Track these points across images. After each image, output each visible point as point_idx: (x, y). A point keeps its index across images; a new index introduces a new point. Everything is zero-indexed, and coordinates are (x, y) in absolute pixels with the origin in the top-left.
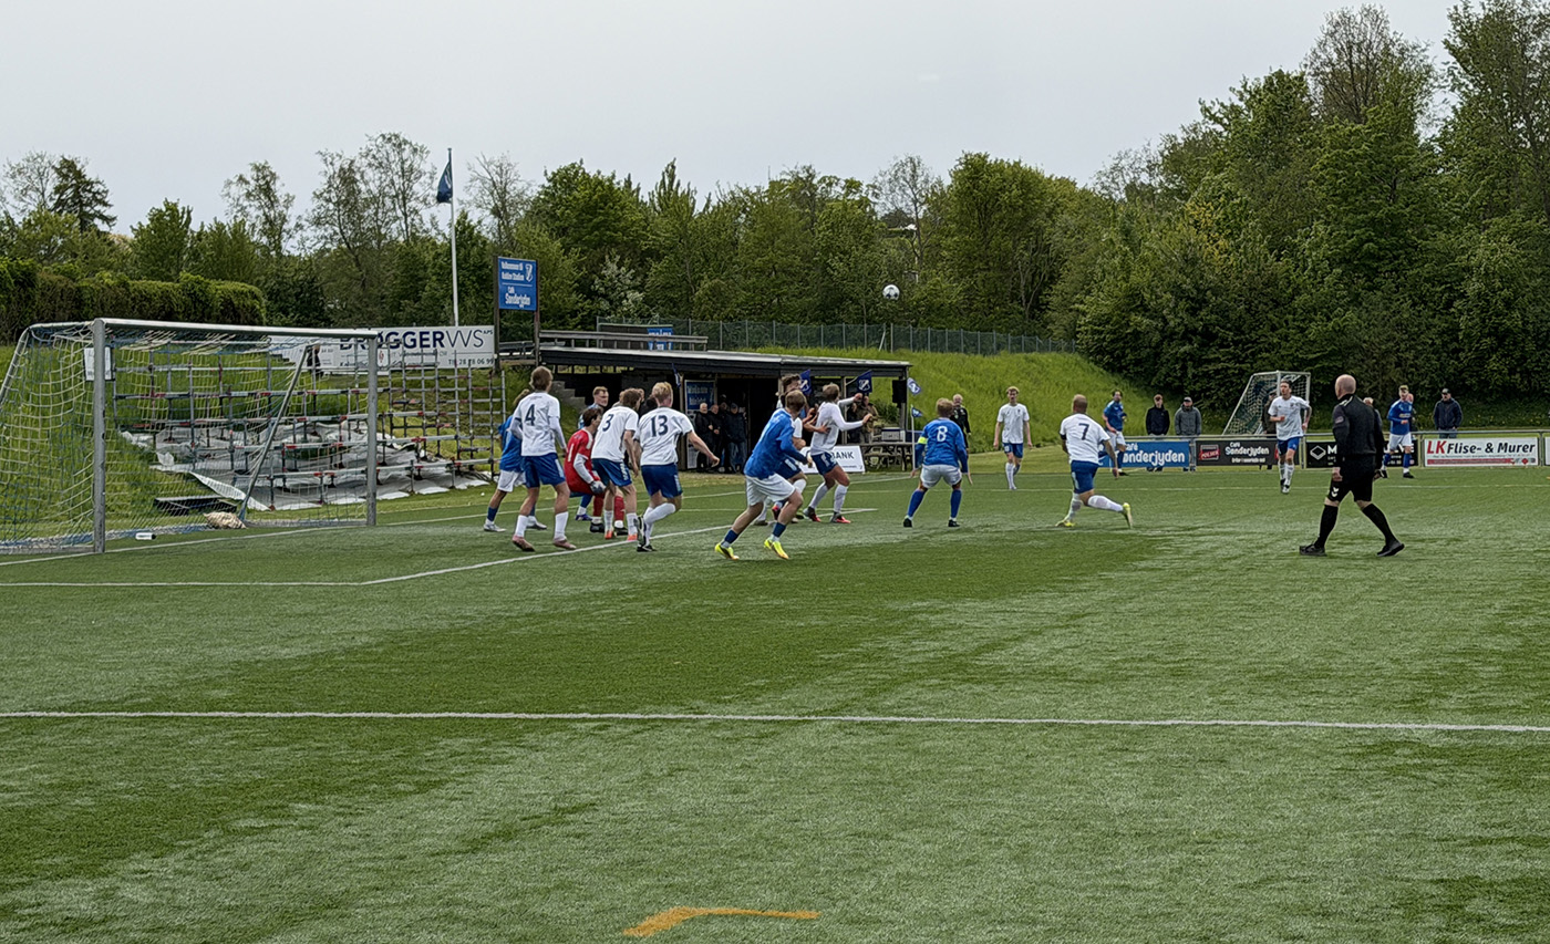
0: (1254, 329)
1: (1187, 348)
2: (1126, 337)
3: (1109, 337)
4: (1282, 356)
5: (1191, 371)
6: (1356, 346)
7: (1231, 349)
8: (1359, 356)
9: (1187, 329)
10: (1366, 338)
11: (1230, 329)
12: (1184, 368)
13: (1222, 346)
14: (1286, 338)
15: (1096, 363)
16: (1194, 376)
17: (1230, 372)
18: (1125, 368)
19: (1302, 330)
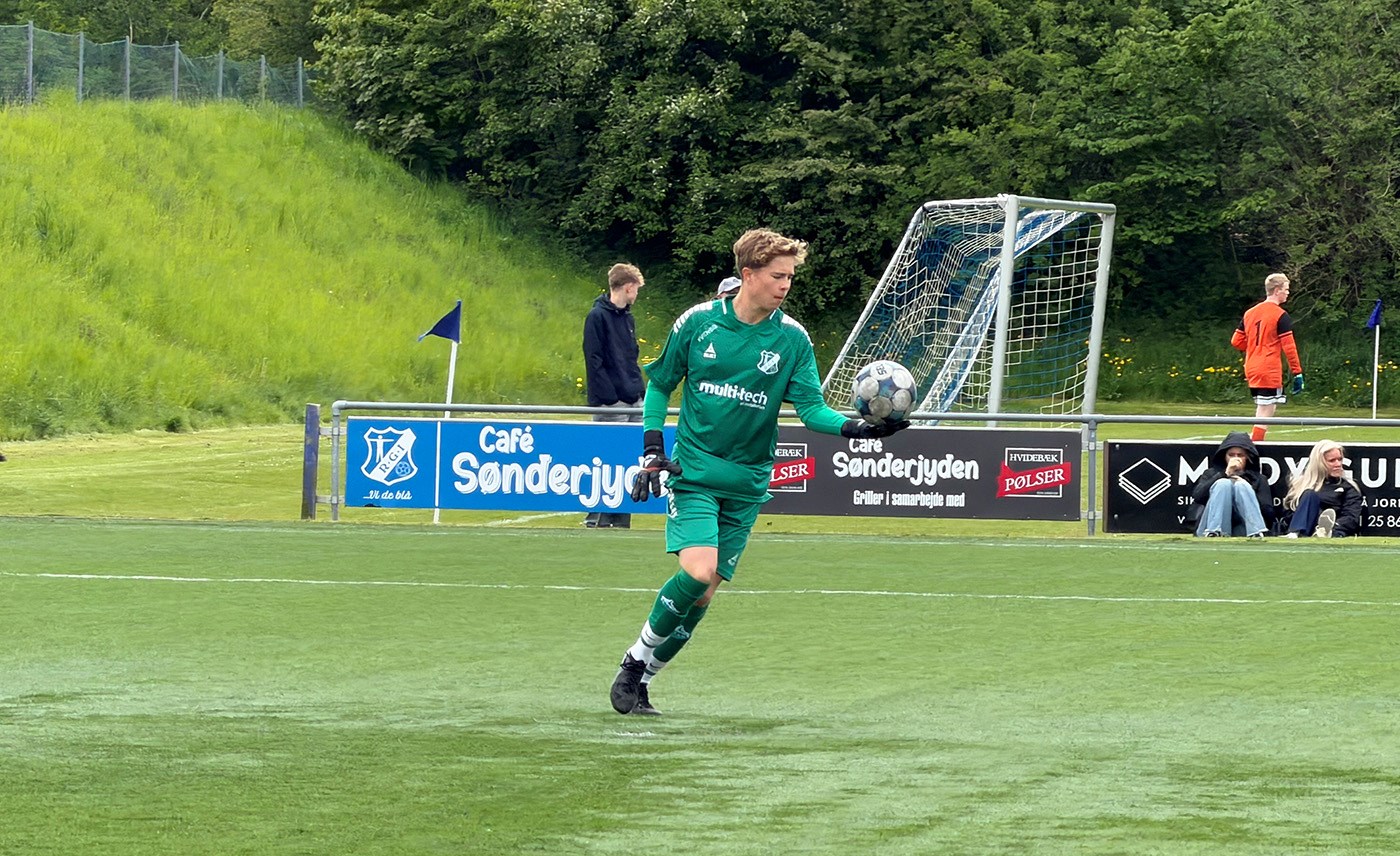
0: (921, 45)
1: (689, 102)
2: (484, 57)
3: (425, 55)
4: (1016, 143)
5: (701, 184)
6: (1266, 118)
7: (843, 115)
8: (1274, 153)
9: (692, 38)
10: (1302, 90)
11: (841, 44)
12: (678, 171)
13: (809, 100)
14: (1029, 81)
15: (377, 144)
16: (713, 201)
17: (833, 190)
18: (476, 165)
19: (1086, 57)
